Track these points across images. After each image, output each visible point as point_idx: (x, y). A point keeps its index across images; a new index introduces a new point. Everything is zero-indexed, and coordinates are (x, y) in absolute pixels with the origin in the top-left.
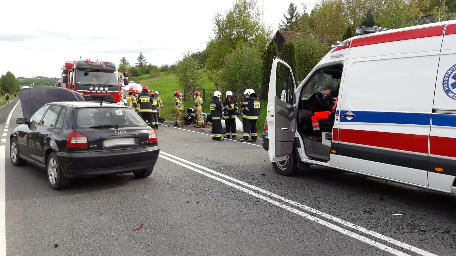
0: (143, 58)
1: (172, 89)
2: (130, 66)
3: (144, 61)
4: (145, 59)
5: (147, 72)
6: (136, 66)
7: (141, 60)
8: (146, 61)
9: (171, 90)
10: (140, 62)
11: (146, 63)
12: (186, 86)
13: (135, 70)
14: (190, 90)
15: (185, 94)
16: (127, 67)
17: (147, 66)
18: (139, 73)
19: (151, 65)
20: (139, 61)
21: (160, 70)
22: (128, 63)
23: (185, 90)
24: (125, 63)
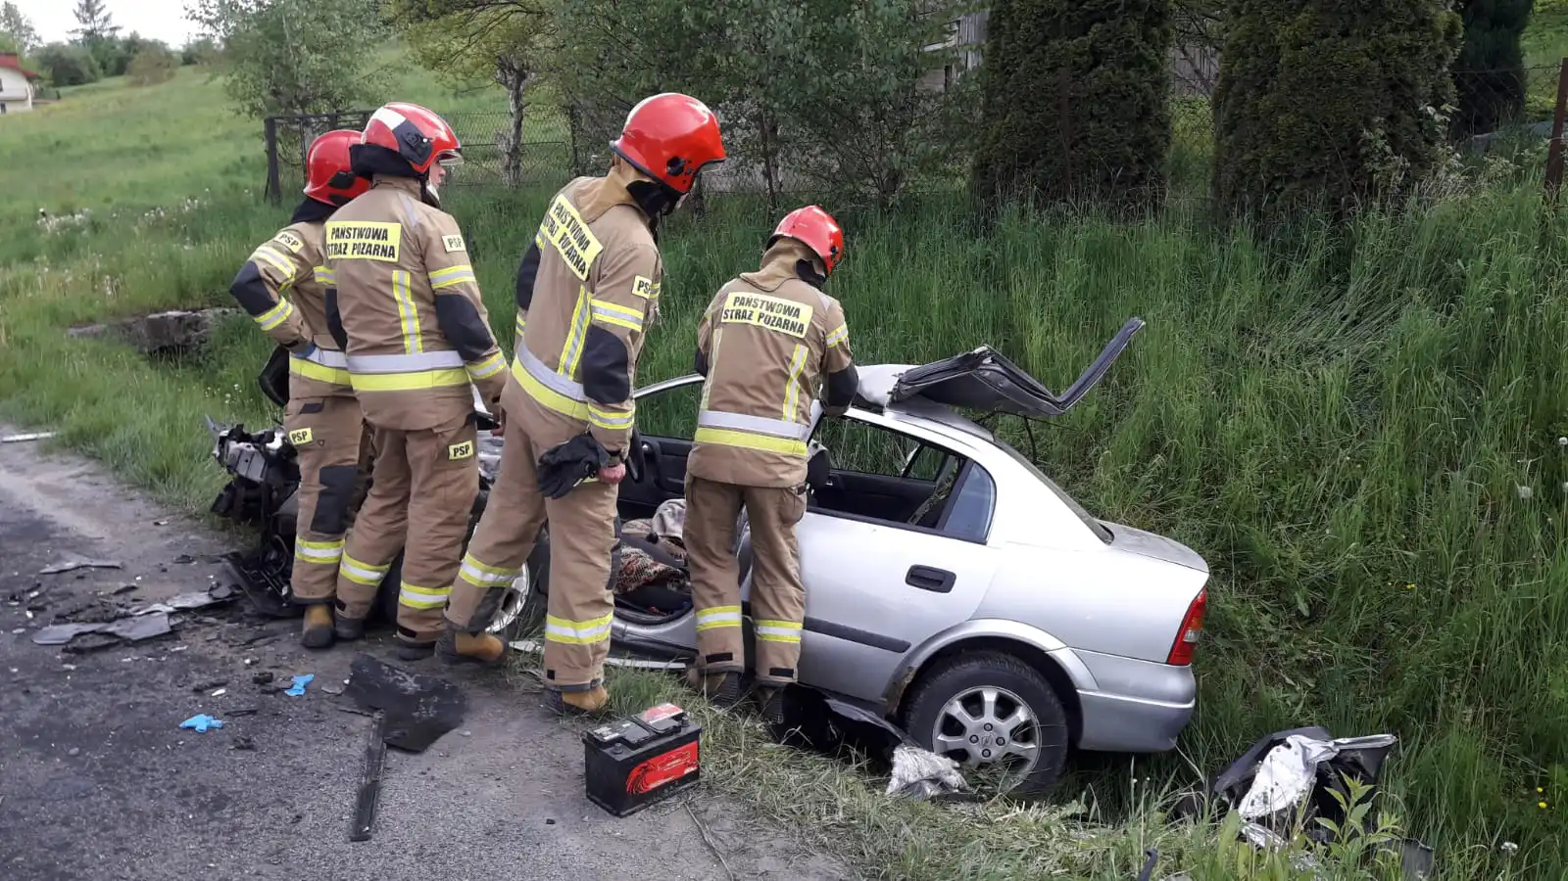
0: (98, 7)
1: (220, 130)
2: (39, 39)
3: (106, 19)
4: (110, 15)
5: (120, 68)
6: (70, 41)
7: (92, 17)
8: (113, 23)
9: (217, 138)
10: (88, 27)
11: (114, 29)
12: (275, 93)
13: (65, 55)
14: (307, 124)
15: (271, 151)
16: (26, 44)
17: (120, 43)
18: (86, 71)
19: (137, 37)
20: (85, 22)
21: (182, 60)
22: (32, 29)
23: (271, 124)
24: (19, 26)
